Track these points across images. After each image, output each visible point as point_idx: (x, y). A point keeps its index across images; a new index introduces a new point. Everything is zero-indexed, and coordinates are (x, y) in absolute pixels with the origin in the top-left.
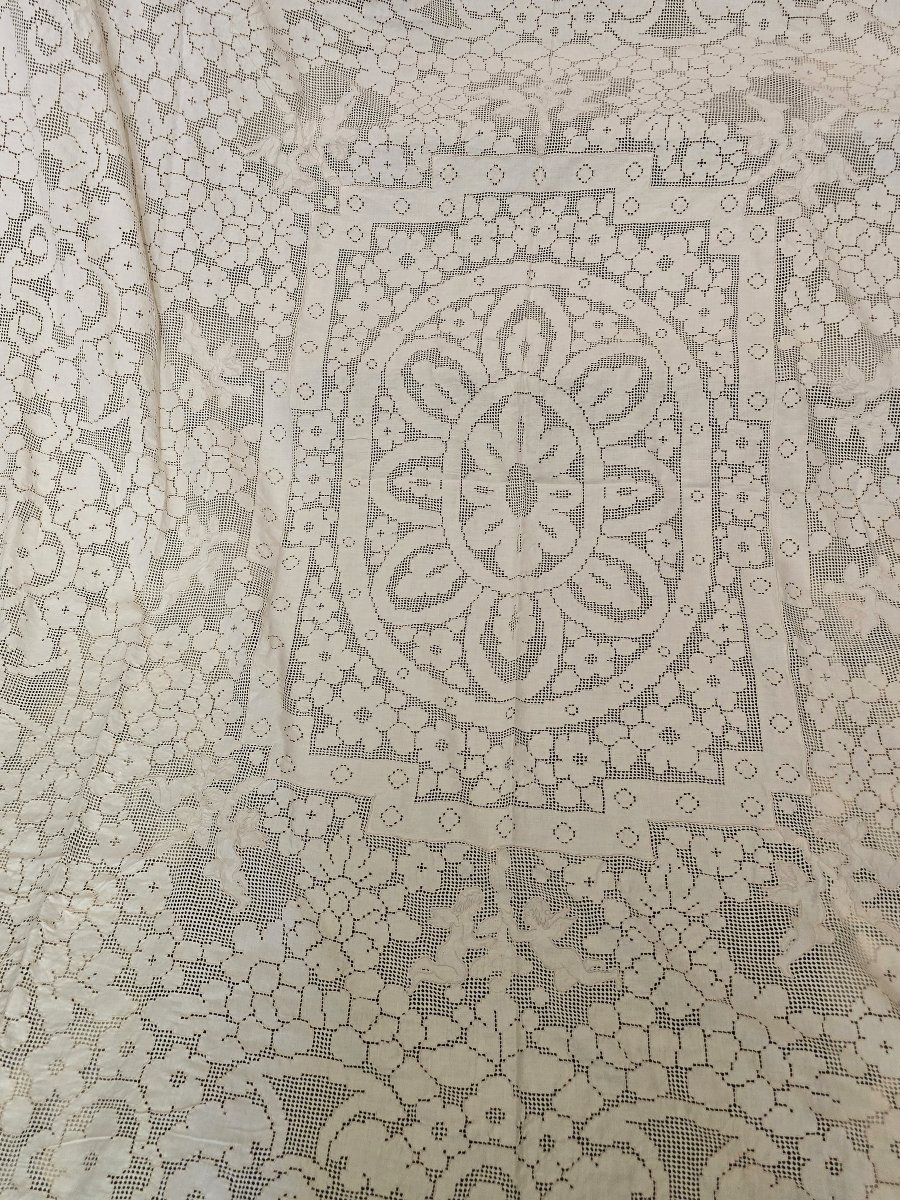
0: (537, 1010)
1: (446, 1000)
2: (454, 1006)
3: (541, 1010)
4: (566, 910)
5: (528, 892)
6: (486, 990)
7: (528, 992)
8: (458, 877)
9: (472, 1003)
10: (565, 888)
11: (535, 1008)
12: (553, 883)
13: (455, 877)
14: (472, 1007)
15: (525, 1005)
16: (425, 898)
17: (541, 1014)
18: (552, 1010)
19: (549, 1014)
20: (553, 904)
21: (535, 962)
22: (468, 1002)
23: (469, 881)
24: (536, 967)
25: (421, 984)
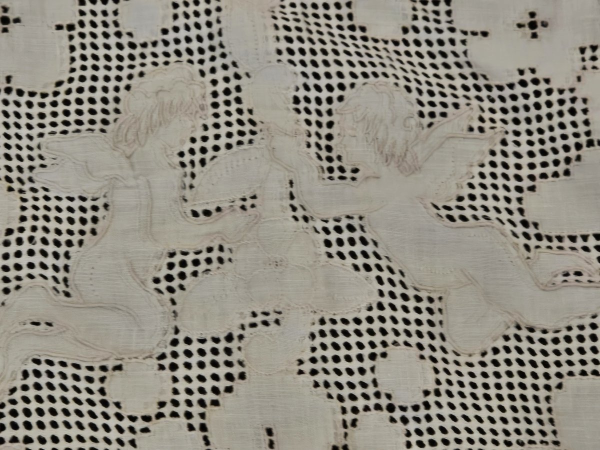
0: (398, 414)
1: (111, 410)
2: (139, 425)
3: (410, 414)
4: (469, 114)
5: (346, 69)
6: (235, 370)
7: (367, 364)
8: (125, 40)
9: (196, 410)
10: (459, 48)
11: (391, 408)
12: (422, 36)
13: (113, 41)
14: (196, 421)
15: (360, 403)
16: (24, 110)
17: (412, 426)
18: (446, 411)
19: (436, 424)
20: (426, 98)
21: (385, 275)
22: (182, 409)
23: (160, 49)
24: (387, 288)
25: (31, 367)
